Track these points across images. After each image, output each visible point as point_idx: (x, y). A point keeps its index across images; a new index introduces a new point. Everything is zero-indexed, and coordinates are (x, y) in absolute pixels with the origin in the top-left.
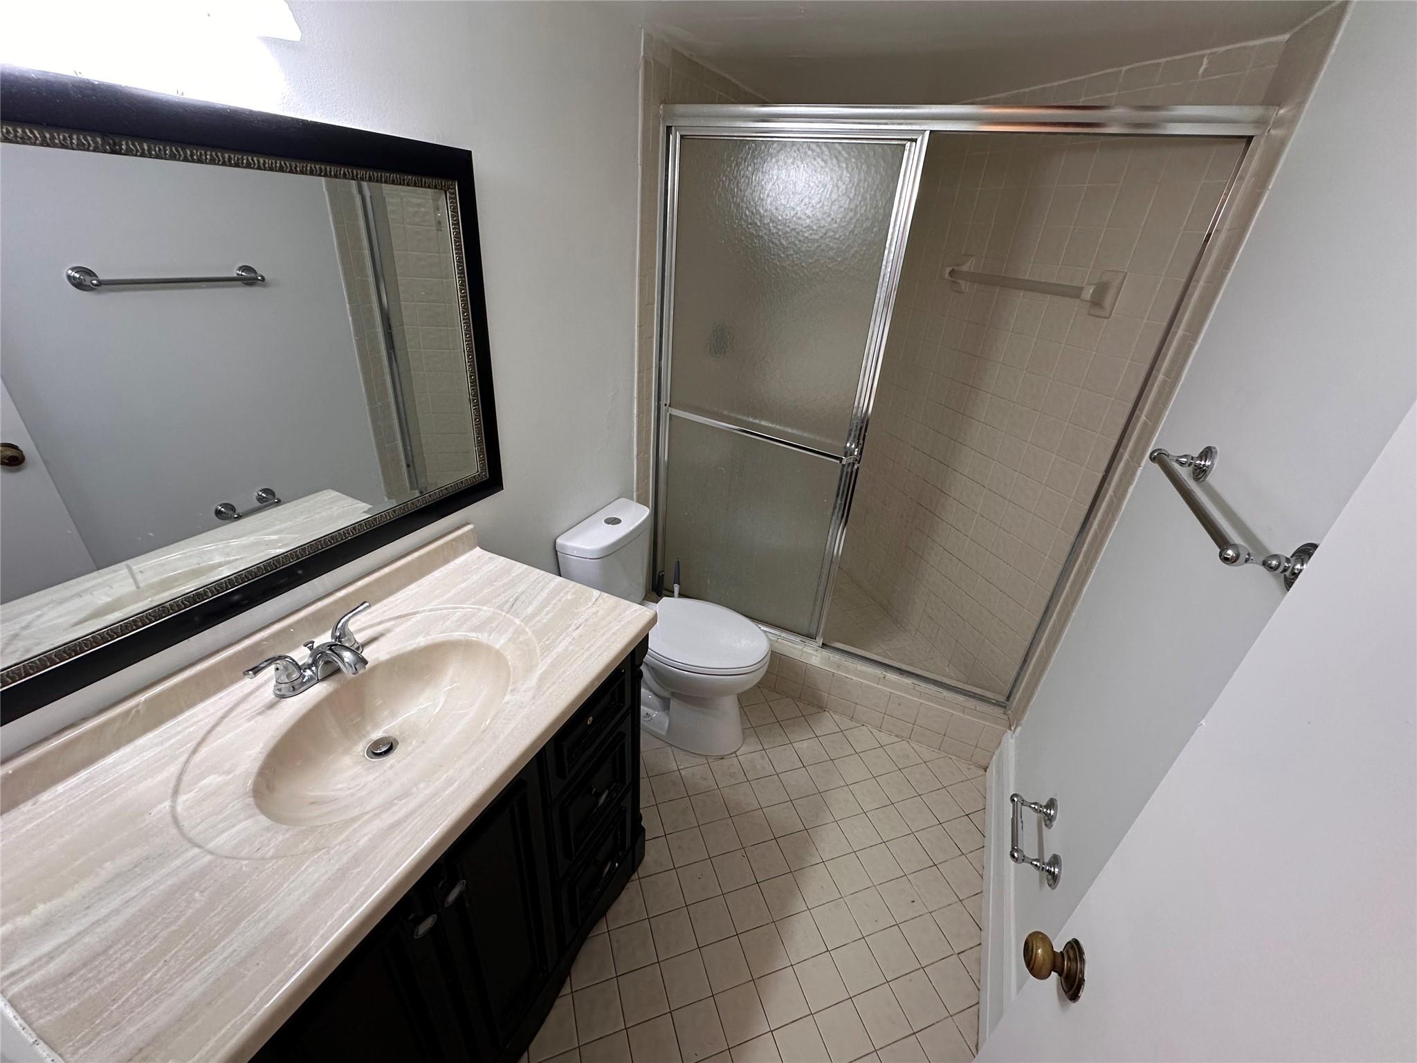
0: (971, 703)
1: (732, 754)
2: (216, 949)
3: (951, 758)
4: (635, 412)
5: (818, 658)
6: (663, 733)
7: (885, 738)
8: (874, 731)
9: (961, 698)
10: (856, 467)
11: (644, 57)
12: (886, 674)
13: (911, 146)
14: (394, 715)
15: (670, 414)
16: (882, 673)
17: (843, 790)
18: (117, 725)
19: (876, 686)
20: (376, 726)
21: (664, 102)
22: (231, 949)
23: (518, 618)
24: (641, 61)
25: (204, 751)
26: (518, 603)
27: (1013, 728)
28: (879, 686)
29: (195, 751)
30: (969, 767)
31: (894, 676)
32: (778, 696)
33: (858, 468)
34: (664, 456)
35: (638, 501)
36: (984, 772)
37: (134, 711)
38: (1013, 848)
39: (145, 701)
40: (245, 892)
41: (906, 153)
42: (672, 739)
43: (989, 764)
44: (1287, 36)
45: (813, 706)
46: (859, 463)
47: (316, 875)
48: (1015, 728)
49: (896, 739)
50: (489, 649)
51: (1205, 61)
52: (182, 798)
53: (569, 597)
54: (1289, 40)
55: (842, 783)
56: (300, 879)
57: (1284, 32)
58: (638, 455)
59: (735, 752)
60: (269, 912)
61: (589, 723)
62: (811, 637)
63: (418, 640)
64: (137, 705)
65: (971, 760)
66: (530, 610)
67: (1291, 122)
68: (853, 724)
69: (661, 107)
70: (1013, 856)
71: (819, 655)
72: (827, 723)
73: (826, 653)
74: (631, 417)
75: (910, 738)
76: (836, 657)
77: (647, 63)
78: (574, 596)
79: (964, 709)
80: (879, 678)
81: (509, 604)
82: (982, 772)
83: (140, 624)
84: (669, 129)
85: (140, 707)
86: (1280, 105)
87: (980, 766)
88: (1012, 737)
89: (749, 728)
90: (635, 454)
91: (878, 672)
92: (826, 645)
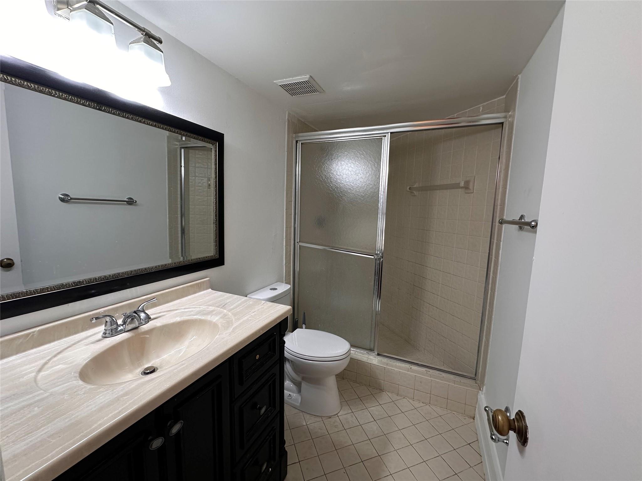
0: (458, 378)
1: (335, 415)
2: (39, 431)
3: (454, 413)
4: (284, 245)
5: (376, 361)
6: (298, 404)
7: (417, 404)
8: (410, 400)
9: (452, 377)
10: (381, 260)
11: (287, 119)
12: (412, 367)
13: (384, 138)
14: (158, 357)
15: (299, 245)
16: (410, 366)
17: (398, 433)
18: (21, 341)
19: (407, 372)
20: (148, 361)
21: (294, 133)
22: (46, 431)
23: (225, 310)
24: (287, 120)
25: (59, 356)
26: (226, 305)
27: (481, 389)
28: (409, 373)
29: (55, 356)
30: (465, 418)
31: (416, 368)
32: (358, 385)
33: (382, 261)
34: (297, 269)
35: (286, 283)
36: (473, 420)
37: (31, 335)
38: (491, 434)
39: (39, 330)
40: (63, 407)
41: (383, 140)
42: (304, 408)
43: (475, 415)
44: (504, 96)
45: (377, 389)
46: (382, 258)
47: (104, 400)
48: (483, 389)
49: (422, 405)
50: (210, 322)
51: (481, 108)
52: (42, 374)
53: (251, 303)
54: (506, 97)
55: (397, 429)
56: (94, 401)
57: (504, 95)
58: (285, 264)
59: (337, 414)
60: (73, 415)
61: (257, 358)
62: (371, 350)
63: (177, 318)
64: (34, 332)
65: (465, 414)
66: (232, 307)
67: (513, 116)
68: (399, 398)
69: (294, 135)
70: (492, 438)
71: (377, 359)
72: (385, 397)
73: (380, 358)
74: (283, 247)
75: (430, 404)
76: (385, 360)
77: (288, 120)
78: (253, 303)
79: (454, 382)
80: (408, 369)
81: (222, 305)
82: (472, 420)
83: (49, 290)
84: (297, 142)
85: (35, 333)
86: (509, 112)
87: (471, 417)
88: (482, 393)
89: (344, 401)
90: (284, 263)
91: (407, 366)
92: (379, 354)
